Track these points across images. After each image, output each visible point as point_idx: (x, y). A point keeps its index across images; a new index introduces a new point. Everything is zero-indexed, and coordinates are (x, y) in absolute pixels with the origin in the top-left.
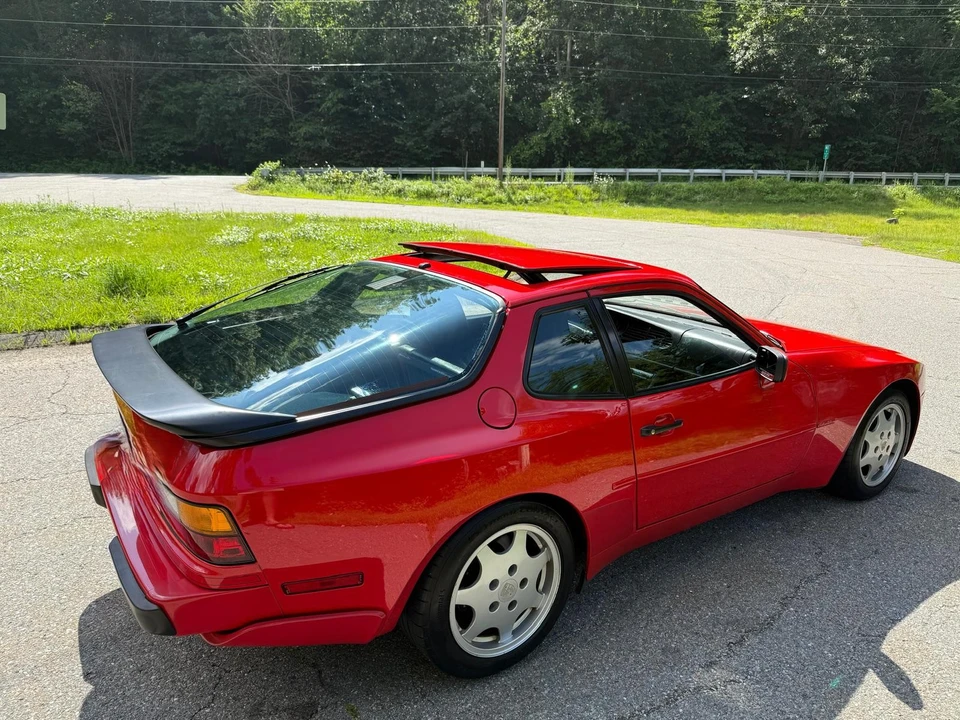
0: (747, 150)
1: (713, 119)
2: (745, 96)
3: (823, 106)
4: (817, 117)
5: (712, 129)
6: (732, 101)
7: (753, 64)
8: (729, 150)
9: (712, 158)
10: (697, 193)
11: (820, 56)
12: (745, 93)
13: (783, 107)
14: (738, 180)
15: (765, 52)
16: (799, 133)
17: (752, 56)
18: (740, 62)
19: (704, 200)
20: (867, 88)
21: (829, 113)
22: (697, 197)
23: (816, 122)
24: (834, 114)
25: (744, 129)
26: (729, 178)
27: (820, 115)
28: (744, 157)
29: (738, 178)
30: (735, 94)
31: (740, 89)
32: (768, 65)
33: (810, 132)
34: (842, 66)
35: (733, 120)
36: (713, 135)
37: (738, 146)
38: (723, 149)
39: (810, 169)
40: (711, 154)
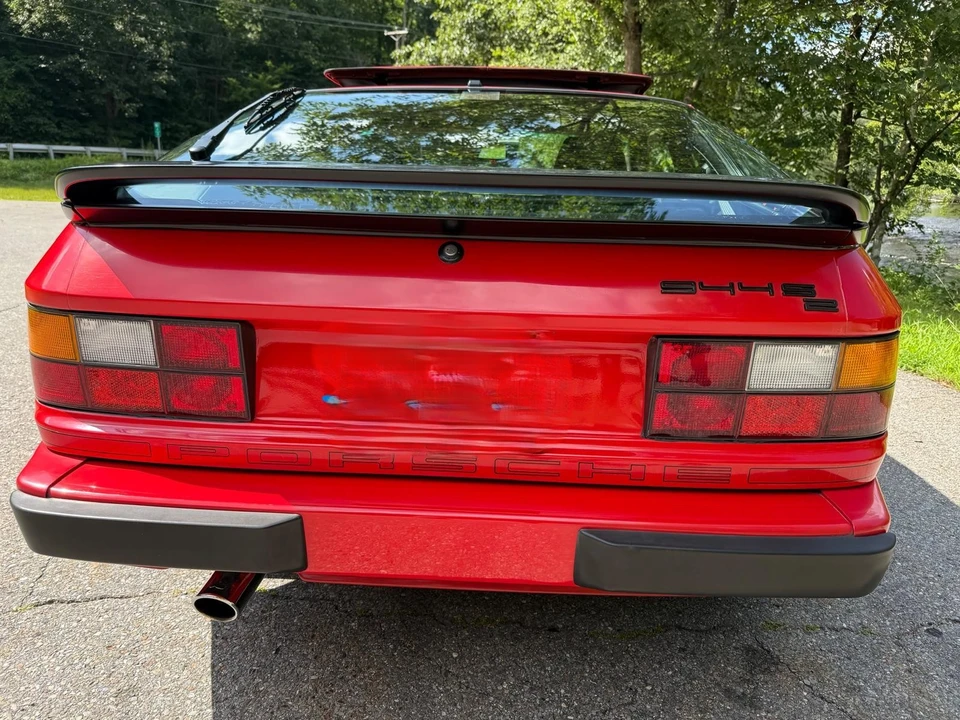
0: (59, 126)
1: (9, 88)
2: (43, 66)
3: (134, 85)
4: (130, 96)
5: (12, 100)
6: (27, 70)
7: (44, 29)
8: (38, 126)
9: (20, 134)
10: (27, 171)
11: (117, 31)
12: (42, 62)
13: (87, 82)
14: (70, 158)
15: (55, 18)
16: (113, 112)
17: (40, 20)
18: (26, 26)
19: (37, 179)
20: (173, 70)
21: (141, 92)
22: (28, 176)
23: (128, 101)
24: (145, 93)
25: (51, 103)
26: (60, 155)
27: (133, 94)
28: (58, 134)
29: (71, 155)
30: (29, 61)
31: (34, 57)
32: (61, 34)
33: (125, 111)
34: (141, 45)
35: (33, 91)
36: (13, 108)
37: (47, 121)
38: (31, 123)
39: (146, 148)
40: (16, 129)
